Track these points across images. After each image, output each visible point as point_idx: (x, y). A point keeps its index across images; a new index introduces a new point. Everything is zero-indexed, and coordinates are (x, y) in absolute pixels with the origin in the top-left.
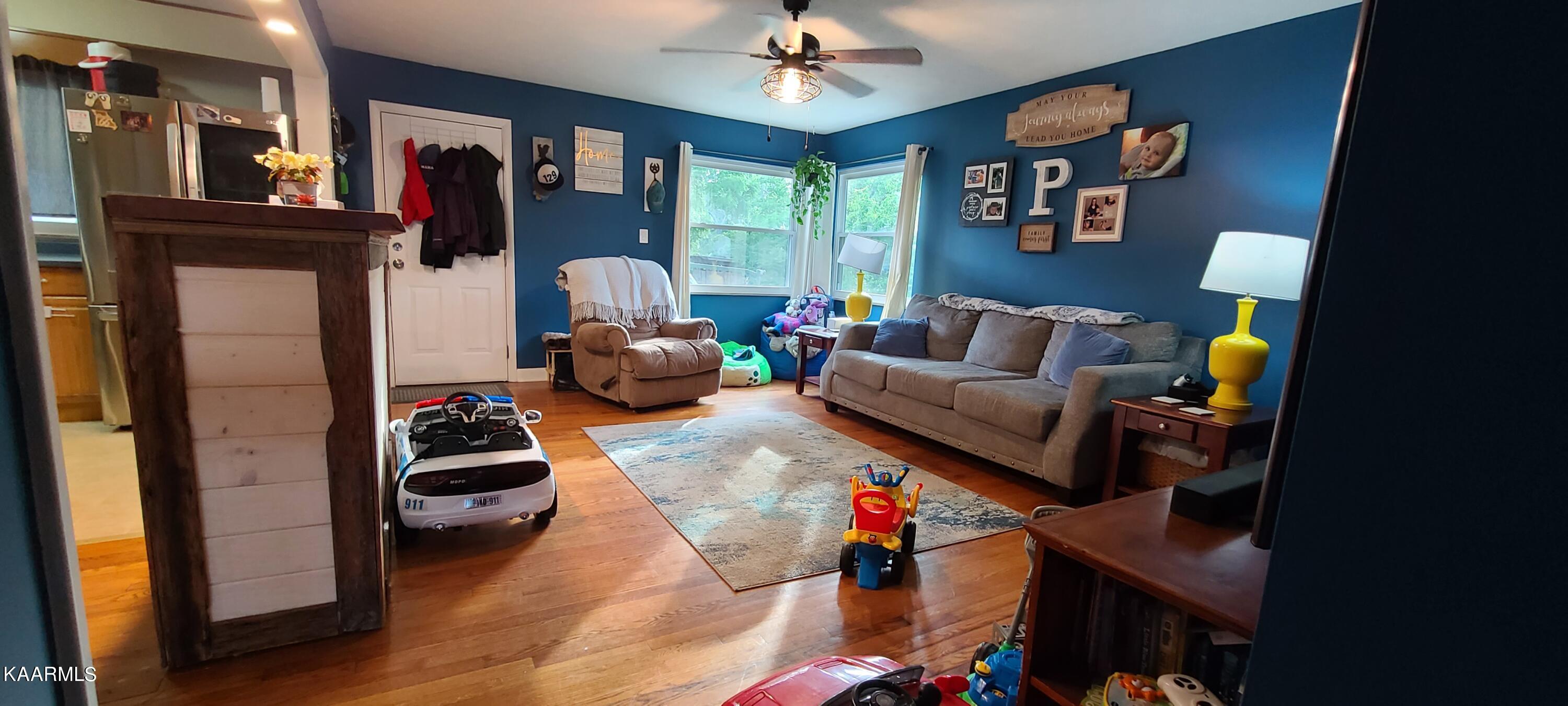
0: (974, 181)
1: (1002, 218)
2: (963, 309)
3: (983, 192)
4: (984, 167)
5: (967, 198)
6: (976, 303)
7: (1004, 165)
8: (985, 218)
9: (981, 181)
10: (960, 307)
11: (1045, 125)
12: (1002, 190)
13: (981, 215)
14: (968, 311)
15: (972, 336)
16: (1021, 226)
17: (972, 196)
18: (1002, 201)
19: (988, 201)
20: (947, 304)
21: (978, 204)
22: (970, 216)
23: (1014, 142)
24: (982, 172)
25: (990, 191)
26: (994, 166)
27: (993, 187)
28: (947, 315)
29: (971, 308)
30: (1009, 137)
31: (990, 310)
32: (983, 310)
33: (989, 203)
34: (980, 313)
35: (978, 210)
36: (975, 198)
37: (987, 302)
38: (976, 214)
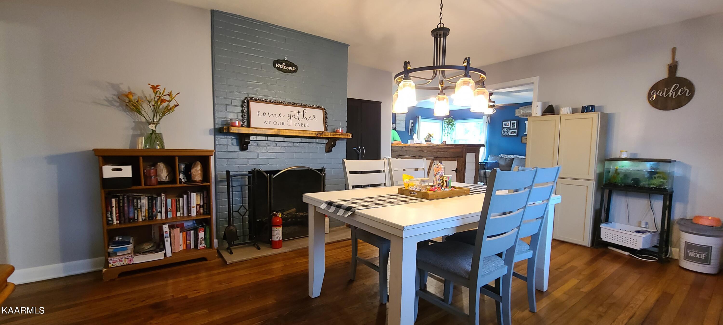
0: (506, 125)
1: (516, 135)
2: (508, 158)
3: (509, 128)
4: (509, 122)
5: (504, 130)
6: (512, 156)
7: (516, 122)
8: (510, 135)
9: (508, 125)
10: (507, 157)
11: (527, 113)
12: (515, 128)
13: (509, 134)
14: (510, 158)
15: (512, 164)
16: (522, 137)
17: (505, 129)
18: (516, 130)
19: (511, 130)
20: (503, 157)
21: (508, 131)
22: (505, 134)
23: (518, 116)
24: (509, 123)
25: (511, 128)
26: (512, 122)
27: (512, 127)
28: (503, 160)
29: (510, 157)
30: (516, 115)
31: (517, 158)
32: (515, 158)
33: (511, 131)
34: (513, 159)
35: (508, 133)
36: (506, 130)
37: (515, 156)
38: (507, 134)
